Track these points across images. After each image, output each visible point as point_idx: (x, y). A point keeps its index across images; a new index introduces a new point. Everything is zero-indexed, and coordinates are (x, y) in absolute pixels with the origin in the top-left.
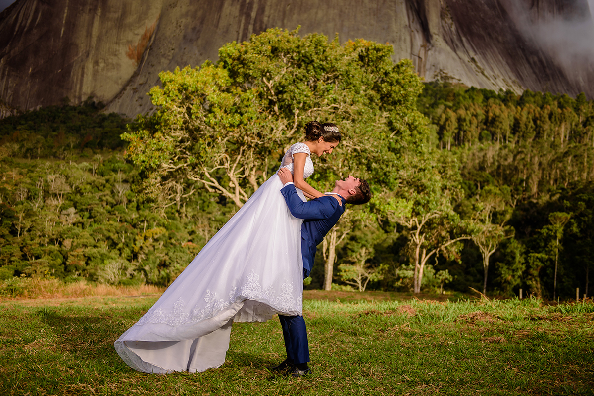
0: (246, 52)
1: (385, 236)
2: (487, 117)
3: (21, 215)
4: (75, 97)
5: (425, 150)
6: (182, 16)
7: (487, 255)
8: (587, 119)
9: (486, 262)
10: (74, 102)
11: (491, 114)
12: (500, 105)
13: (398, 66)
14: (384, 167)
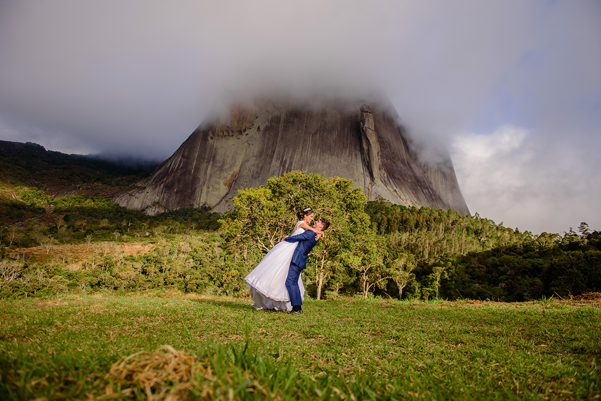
0: (280, 182)
1: (350, 278)
2: (402, 219)
3: (165, 262)
4: (197, 204)
5: (368, 232)
6: (252, 166)
7: (401, 288)
8: (453, 222)
9: (401, 292)
10: (196, 206)
11: (404, 218)
12: (409, 213)
13: (355, 190)
14: (347, 240)
